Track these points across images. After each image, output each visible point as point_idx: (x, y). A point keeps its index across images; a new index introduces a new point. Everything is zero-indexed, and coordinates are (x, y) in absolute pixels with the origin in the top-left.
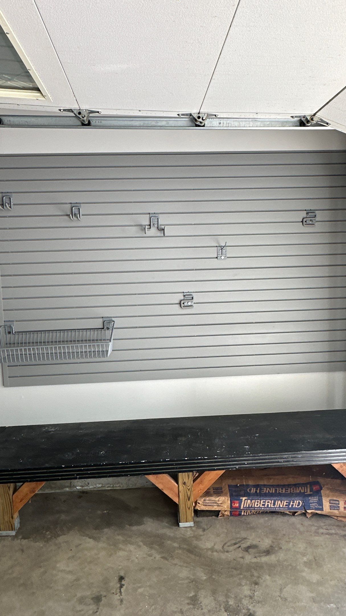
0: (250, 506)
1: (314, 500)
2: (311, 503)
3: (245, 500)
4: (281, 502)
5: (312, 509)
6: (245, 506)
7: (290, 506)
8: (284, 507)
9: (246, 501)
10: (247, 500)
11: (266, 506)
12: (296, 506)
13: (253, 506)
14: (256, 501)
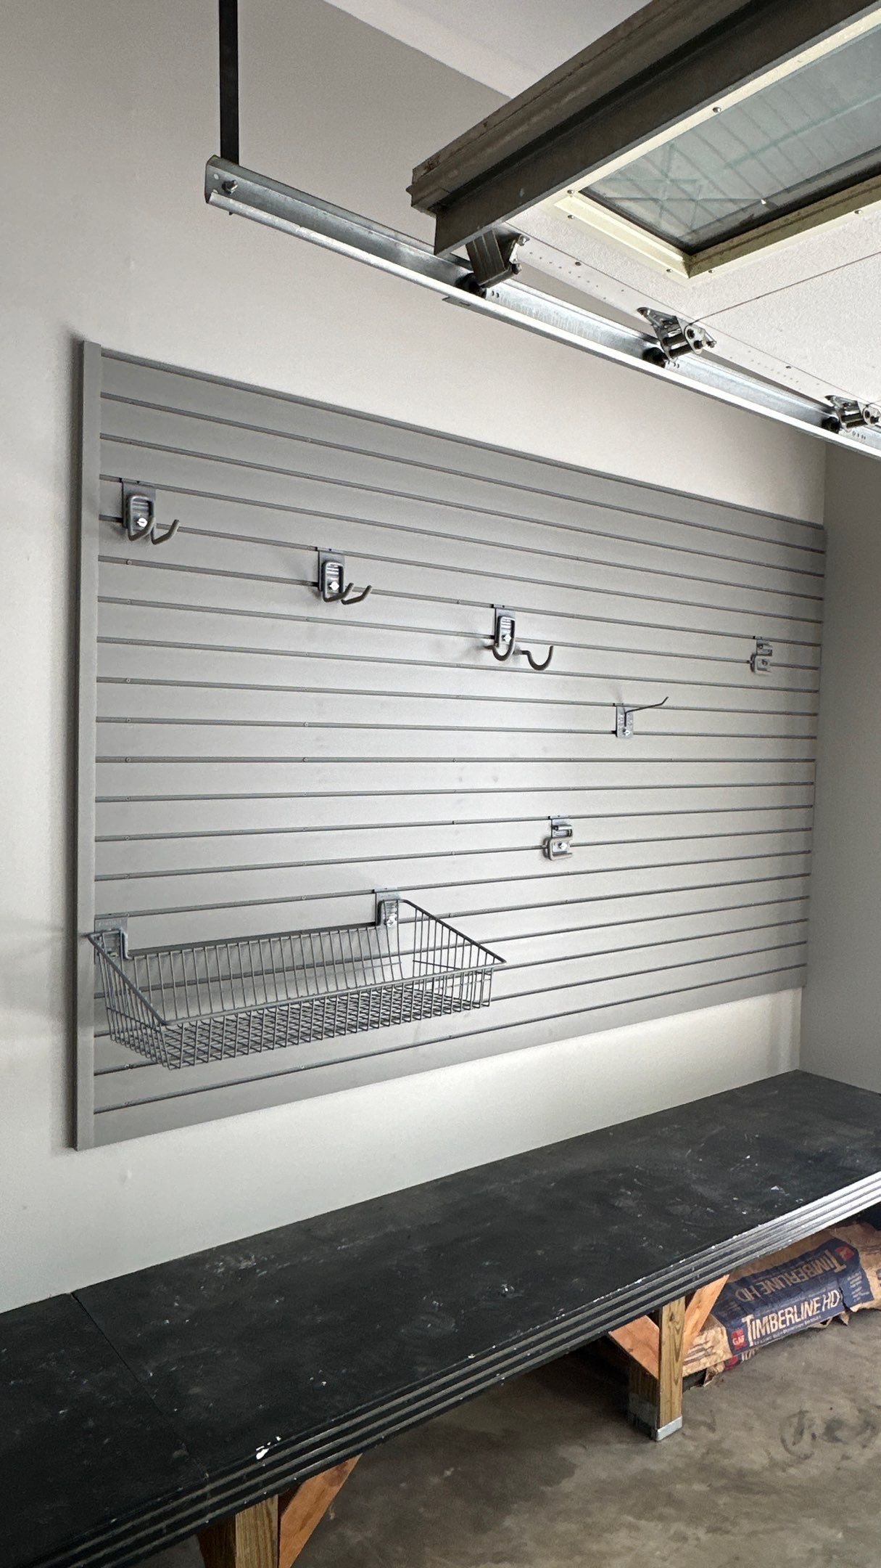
0: (764, 1334)
1: (855, 1280)
2: (854, 1289)
3: (751, 1321)
4: (809, 1304)
5: (858, 1303)
6: (755, 1338)
7: (823, 1309)
8: (815, 1313)
9: (753, 1323)
10: (755, 1319)
11: (788, 1324)
12: (832, 1306)
13: (769, 1332)
14: (770, 1316)
